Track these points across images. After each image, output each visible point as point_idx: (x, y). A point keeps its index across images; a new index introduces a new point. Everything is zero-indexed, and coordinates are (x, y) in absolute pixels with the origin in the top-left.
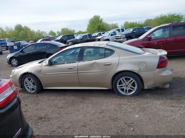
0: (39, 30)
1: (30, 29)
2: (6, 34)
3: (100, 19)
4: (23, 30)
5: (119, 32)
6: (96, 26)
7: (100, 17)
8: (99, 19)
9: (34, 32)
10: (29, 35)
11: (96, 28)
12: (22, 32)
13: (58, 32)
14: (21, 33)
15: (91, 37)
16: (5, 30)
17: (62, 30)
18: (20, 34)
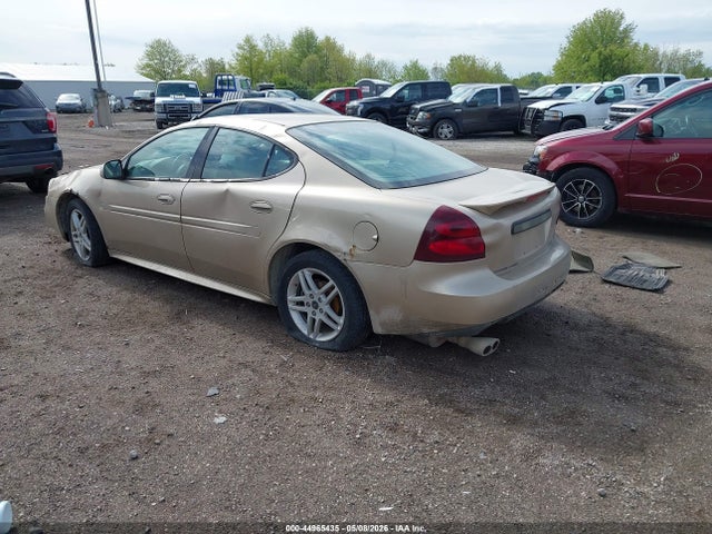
0: (368, 56)
1: (340, 50)
2: (261, 60)
3: (621, 29)
4: (318, 50)
5: (649, 90)
6: (595, 55)
7: (622, 17)
8: (617, 28)
9: (354, 60)
10: (332, 70)
11: (592, 62)
12: (312, 57)
13: (436, 69)
14: (308, 62)
15: (511, 100)
16: (260, 46)
17: (452, 60)
18: (305, 65)
